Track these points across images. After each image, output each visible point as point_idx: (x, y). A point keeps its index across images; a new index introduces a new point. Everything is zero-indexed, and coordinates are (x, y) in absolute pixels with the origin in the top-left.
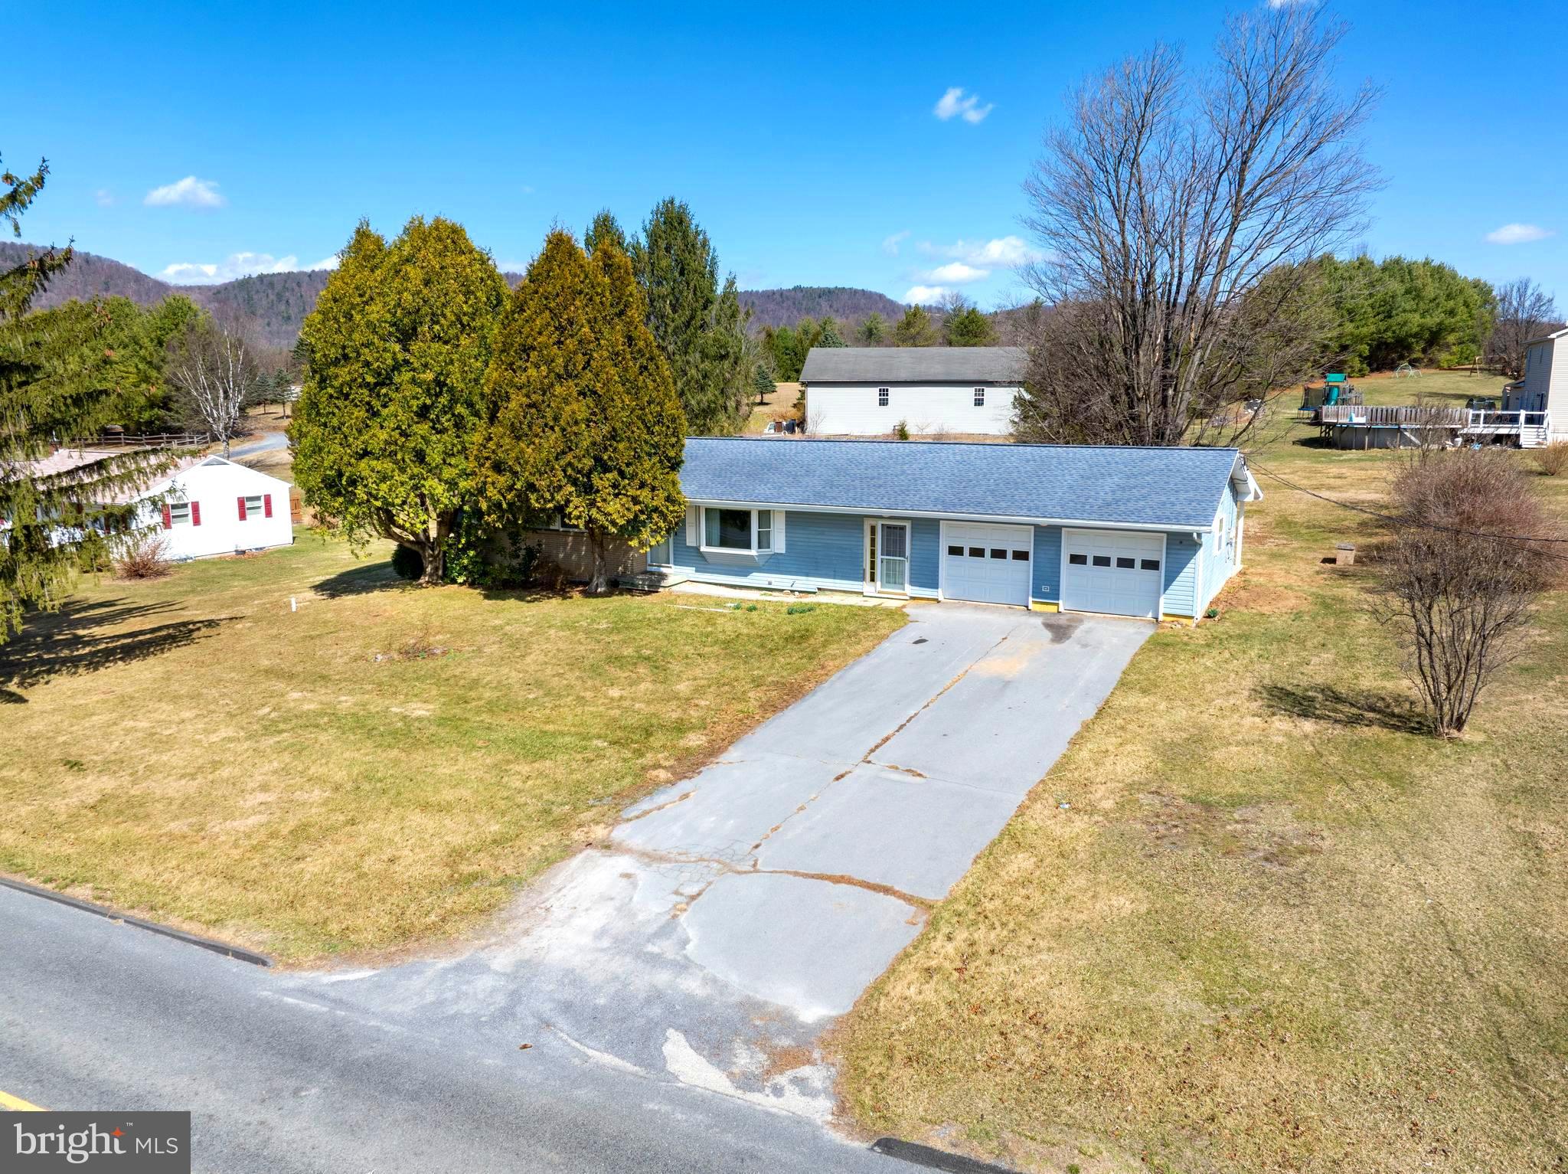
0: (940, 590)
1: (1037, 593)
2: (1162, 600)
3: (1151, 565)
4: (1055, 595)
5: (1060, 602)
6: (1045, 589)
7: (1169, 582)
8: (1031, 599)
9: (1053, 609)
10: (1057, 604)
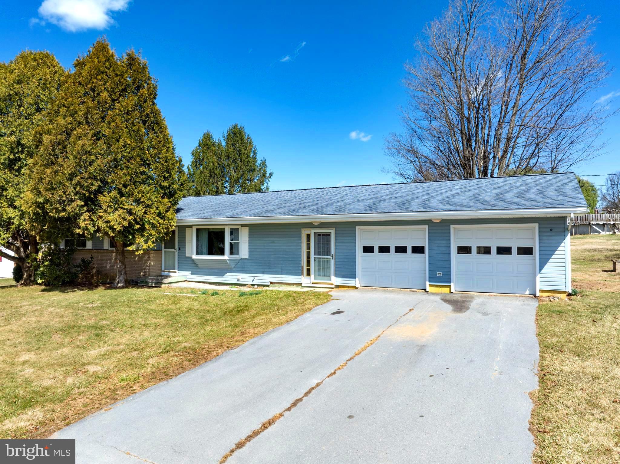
0: (357, 279)
1: (433, 278)
2: (538, 278)
3: (526, 251)
4: (447, 279)
5: (452, 284)
6: (439, 274)
7: (542, 264)
8: (428, 283)
9: (447, 290)
10: (450, 287)
